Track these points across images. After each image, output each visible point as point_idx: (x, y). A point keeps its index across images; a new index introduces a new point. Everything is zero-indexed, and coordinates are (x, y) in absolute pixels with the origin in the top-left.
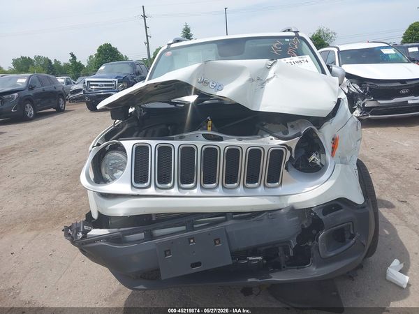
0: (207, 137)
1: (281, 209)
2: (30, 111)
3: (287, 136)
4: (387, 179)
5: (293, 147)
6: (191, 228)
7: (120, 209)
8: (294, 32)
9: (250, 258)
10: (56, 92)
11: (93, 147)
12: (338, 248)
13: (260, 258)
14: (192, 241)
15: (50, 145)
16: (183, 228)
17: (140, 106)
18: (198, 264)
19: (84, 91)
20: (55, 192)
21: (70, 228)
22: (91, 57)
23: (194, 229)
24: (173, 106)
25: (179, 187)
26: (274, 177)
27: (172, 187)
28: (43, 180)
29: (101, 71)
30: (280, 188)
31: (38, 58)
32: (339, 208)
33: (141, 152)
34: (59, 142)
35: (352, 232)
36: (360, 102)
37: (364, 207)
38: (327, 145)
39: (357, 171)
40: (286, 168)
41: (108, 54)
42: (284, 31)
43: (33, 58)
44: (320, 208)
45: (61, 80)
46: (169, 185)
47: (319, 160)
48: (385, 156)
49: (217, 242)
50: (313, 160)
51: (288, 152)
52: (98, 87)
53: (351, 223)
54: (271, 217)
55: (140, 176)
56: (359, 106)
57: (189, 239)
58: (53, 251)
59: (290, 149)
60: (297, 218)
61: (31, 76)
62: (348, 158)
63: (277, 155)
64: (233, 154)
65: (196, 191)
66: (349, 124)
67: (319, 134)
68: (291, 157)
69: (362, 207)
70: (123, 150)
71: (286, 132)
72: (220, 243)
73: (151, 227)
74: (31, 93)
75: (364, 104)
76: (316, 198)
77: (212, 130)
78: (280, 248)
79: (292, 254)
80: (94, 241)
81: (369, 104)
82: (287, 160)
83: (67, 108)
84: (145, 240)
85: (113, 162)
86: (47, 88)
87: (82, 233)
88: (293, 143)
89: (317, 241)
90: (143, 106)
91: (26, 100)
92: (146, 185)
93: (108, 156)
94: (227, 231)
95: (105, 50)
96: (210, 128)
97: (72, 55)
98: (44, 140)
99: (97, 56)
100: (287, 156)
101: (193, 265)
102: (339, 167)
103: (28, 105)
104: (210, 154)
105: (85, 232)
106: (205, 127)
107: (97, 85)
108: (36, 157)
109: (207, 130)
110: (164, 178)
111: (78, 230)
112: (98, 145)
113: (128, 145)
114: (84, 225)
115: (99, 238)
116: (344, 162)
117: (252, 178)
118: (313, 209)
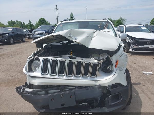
0: (70, 58)
1: (95, 86)
2: (12, 41)
3: (99, 59)
4: (139, 76)
5: (101, 63)
6: (62, 90)
7: (36, 82)
8: (107, 20)
9: (83, 103)
10: (22, 35)
11: (29, 58)
12: (116, 102)
13: (86, 104)
14: (62, 96)
15: (18, 54)
16: (59, 91)
17: (49, 44)
18: (64, 104)
19: (32, 35)
20: (17, 72)
21: (18, 87)
22: (37, 22)
23: (63, 91)
24: (61, 44)
25: (59, 75)
26: (94, 74)
27: (56, 75)
28: (13, 67)
29: (39, 28)
30: (96, 78)
31: (17, 22)
32: (117, 87)
33: (46, 62)
34: (21, 53)
35: (121, 96)
36: (132, 46)
37: (127, 87)
38: (114, 63)
39: (125, 73)
40: (98, 71)
41: (43, 22)
42: (103, 20)
43: (15, 21)
44: (110, 86)
45: (25, 30)
46: (55, 74)
47: (111, 68)
48: (139, 67)
49: (71, 97)
50: (109, 68)
51: (99, 65)
52: (37, 34)
53: (121, 93)
54: (92, 88)
55: (44, 71)
56: (131, 47)
57: (61, 95)
58: (14, 95)
59: (100, 64)
60: (101, 89)
61: (13, 28)
62: (122, 68)
63: (95, 66)
64: (79, 64)
65: (65, 77)
66: (123, 55)
67: (111, 59)
68: (100, 67)
69: (126, 86)
70: (39, 60)
71: (99, 58)
72: (72, 97)
73: (47, 89)
74: (13, 35)
75: (133, 47)
76: (109, 82)
77: (72, 55)
78: (94, 100)
79: (98, 103)
80: (26, 93)
81: (135, 47)
82: (99, 68)
83: (26, 41)
84: (45, 94)
85: (36, 64)
86: (19, 33)
87: (23, 90)
88: (101, 62)
89: (108, 99)
90: (50, 43)
91: (11, 37)
92: (46, 74)
93: (34, 62)
94: (75, 93)
95: (42, 20)
96: (71, 54)
97: (30, 21)
98: (16, 52)
99: (39, 22)
100: (99, 66)
101: (62, 105)
102: (118, 72)
103: (11, 39)
104: (71, 64)
105: (24, 89)
106: (70, 54)
107: (37, 33)
108: (12, 58)
109: (70, 55)
110: (53, 72)
111: (21, 88)
112: (31, 58)
113: (41, 58)
114: (23, 87)
115: (28, 92)
116: (120, 69)
117: (86, 73)
118: (107, 87)
